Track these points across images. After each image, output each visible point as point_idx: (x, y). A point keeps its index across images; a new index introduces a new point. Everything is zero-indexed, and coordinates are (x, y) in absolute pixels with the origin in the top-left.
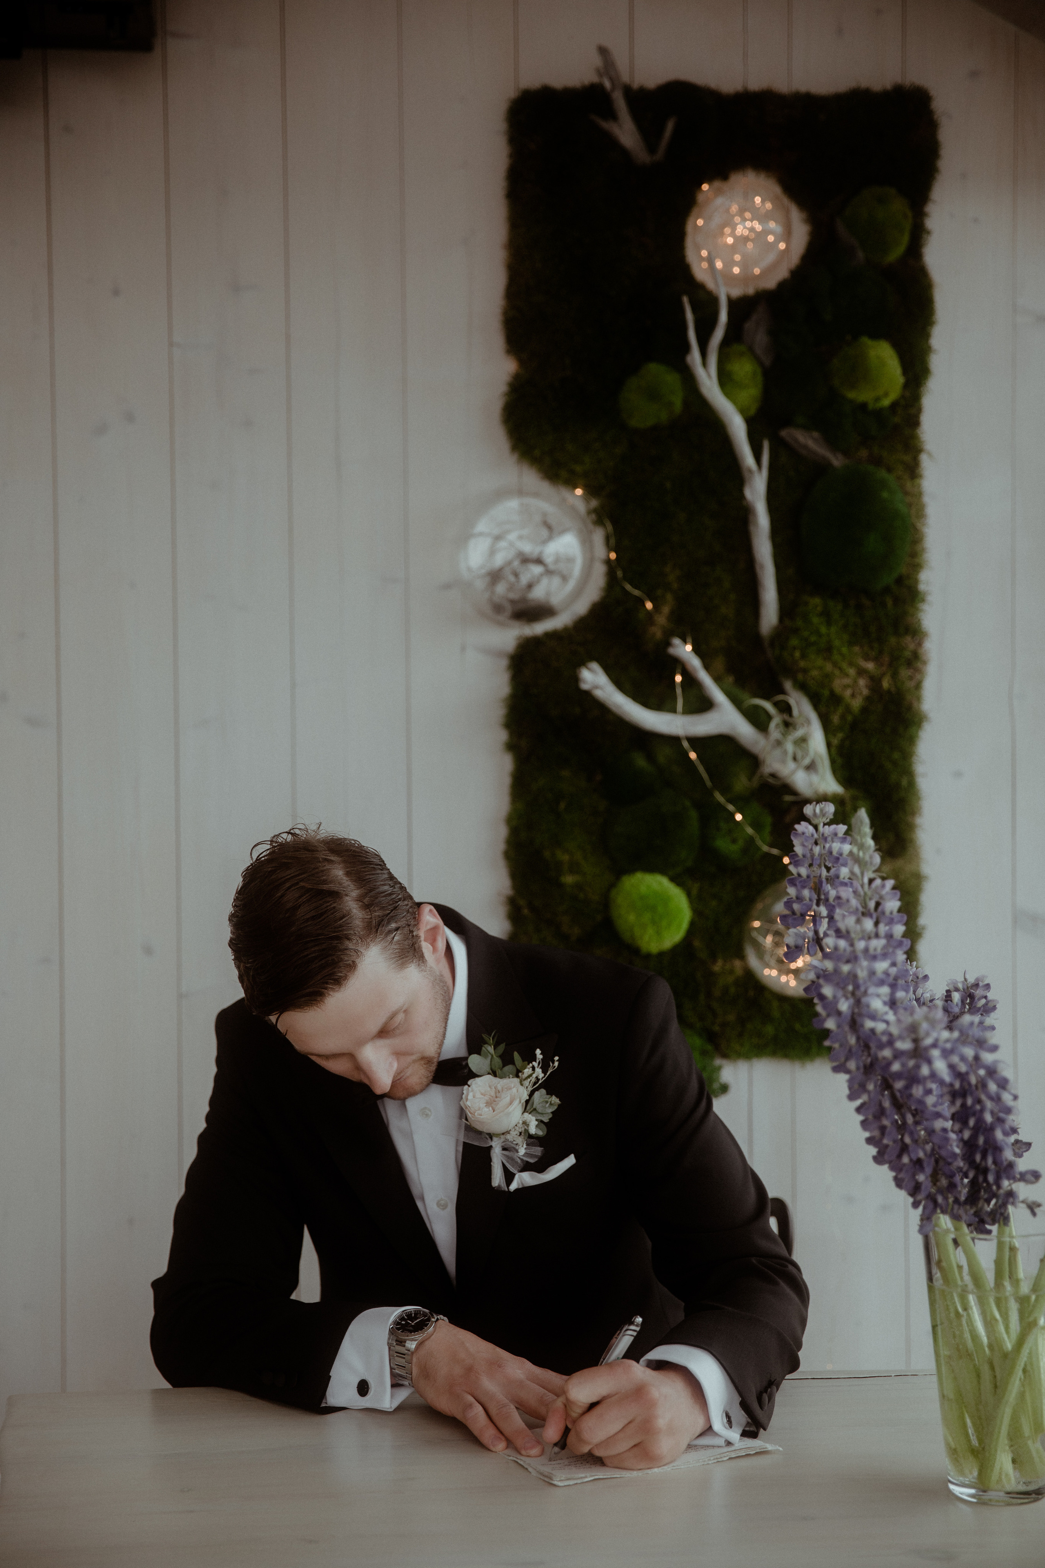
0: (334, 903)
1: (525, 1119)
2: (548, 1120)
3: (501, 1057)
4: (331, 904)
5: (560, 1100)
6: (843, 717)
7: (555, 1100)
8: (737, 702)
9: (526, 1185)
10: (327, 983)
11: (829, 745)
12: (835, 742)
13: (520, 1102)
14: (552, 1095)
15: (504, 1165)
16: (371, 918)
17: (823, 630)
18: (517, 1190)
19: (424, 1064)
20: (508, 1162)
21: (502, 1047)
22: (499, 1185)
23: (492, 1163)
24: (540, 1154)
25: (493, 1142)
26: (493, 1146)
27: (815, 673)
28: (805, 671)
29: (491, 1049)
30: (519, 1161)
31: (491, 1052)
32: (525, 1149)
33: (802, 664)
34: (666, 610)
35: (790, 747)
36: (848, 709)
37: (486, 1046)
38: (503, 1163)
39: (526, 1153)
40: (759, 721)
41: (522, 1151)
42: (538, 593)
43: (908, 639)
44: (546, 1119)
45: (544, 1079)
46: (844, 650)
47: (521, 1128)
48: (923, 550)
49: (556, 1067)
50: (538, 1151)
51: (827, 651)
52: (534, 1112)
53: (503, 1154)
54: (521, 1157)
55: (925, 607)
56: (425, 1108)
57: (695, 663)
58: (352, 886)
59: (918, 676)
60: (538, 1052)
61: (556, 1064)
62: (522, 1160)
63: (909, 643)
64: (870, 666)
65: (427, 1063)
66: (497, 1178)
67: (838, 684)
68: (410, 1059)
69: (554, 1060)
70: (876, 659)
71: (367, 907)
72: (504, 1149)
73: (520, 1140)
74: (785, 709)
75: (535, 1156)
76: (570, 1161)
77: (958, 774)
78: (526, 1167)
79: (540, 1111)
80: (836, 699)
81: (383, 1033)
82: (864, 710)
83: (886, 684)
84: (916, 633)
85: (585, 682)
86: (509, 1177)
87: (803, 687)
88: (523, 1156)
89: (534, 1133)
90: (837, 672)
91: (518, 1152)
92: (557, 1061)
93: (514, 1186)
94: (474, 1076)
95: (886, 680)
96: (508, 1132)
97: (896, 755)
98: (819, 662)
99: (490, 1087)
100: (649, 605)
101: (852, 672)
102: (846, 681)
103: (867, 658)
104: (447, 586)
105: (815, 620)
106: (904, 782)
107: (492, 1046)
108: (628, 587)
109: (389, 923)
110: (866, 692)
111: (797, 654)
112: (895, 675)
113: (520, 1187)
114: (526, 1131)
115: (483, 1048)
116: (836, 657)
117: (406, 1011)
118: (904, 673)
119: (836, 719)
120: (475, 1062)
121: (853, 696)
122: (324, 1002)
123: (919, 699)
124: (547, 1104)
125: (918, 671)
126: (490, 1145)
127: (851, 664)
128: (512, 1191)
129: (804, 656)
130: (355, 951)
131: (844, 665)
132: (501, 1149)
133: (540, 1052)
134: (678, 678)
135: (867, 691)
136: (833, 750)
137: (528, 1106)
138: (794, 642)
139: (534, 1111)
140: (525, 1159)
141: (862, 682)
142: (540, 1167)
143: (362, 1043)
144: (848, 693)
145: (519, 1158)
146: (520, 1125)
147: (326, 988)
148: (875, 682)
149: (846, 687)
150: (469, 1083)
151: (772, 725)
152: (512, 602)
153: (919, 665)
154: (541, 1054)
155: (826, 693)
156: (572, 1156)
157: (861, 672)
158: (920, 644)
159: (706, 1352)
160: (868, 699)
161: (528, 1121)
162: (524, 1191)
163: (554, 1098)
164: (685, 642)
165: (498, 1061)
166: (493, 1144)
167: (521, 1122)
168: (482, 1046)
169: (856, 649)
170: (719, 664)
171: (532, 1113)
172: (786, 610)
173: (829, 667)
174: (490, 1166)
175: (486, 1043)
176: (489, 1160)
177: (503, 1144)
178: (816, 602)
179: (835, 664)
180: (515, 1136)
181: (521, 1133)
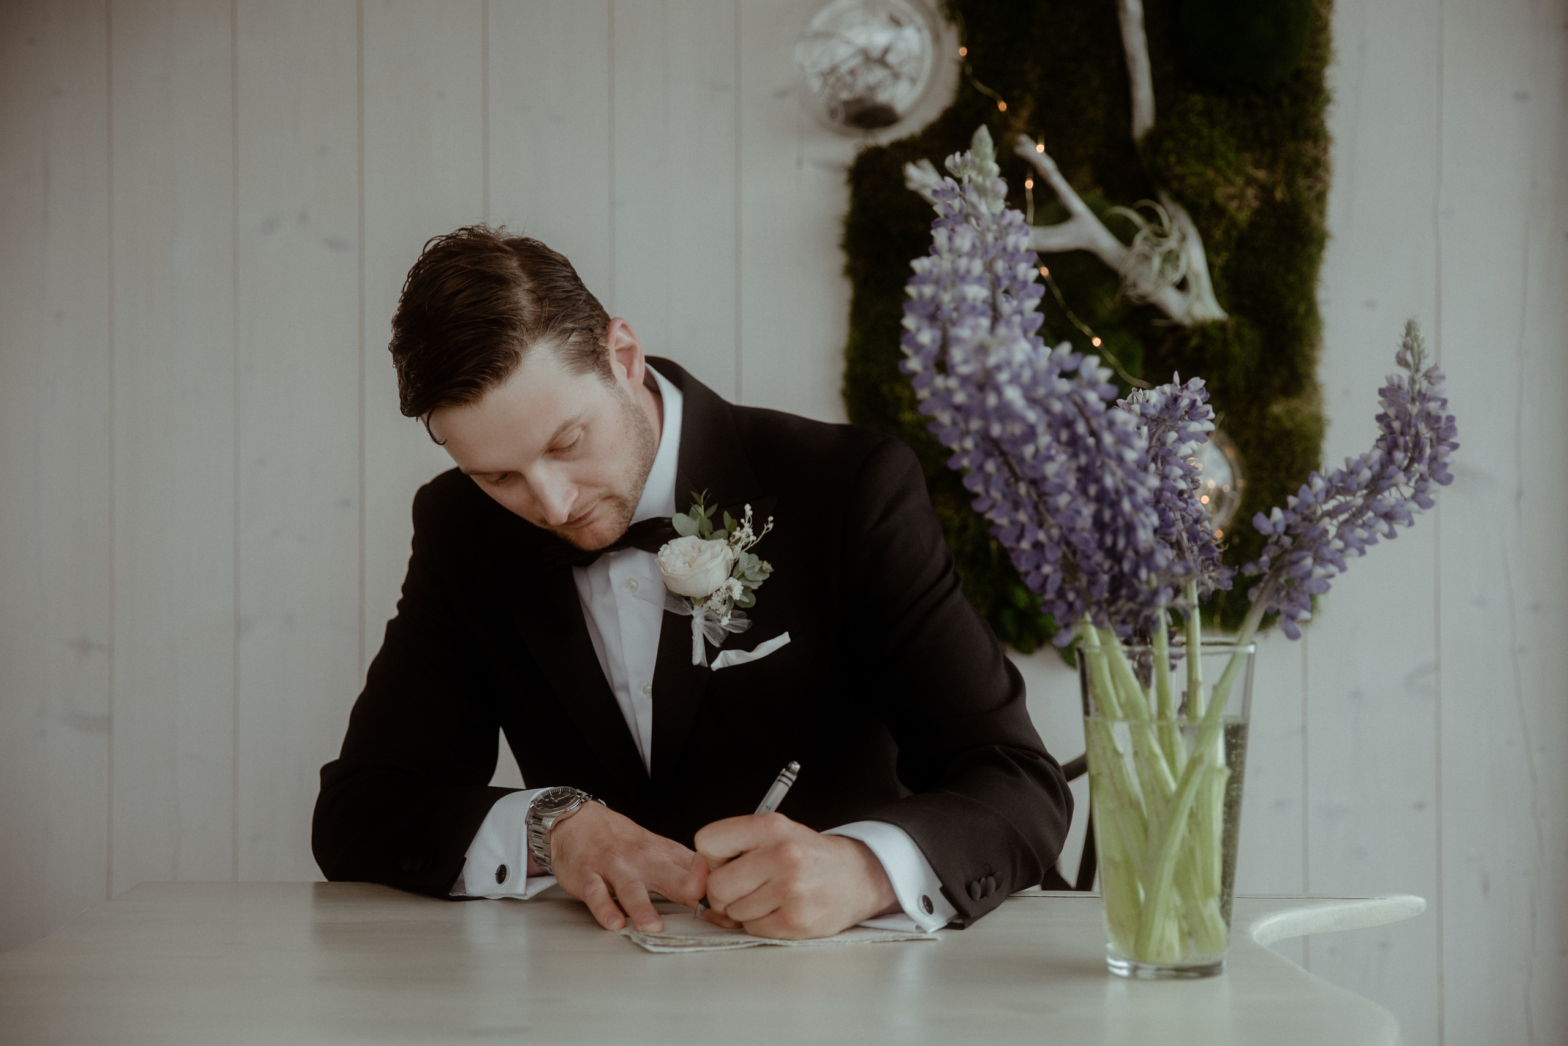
0: (502, 290)
1: (730, 584)
2: (757, 588)
3: (711, 518)
4: (498, 292)
5: (772, 566)
6: (1226, 232)
7: (767, 566)
8: (1098, 211)
9: (732, 664)
10: (485, 373)
11: (1211, 266)
12: (1219, 261)
13: (724, 559)
14: (763, 561)
15: (704, 637)
16: (541, 312)
17: (1205, 132)
18: (719, 670)
19: (616, 506)
20: (709, 633)
21: (713, 509)
22: (700, 663)
23: (693, 637)
24: (746, 627)
25: (694, 611)
26: (694, 615)
27: (1192, 180)
28: (1181, 178)
29: (701, 510)
30: (721, 632)
31: (700, 513)
32: (730, 620)
33: (1178, 170)
34: (1025, 113)
35: (1156, 262)
36: (1233, 223)
37: (696, 506)
38: (704, 634)
39: (729, 624)
40: (1124, 233)
41: (725, 621)
42: (882, 97)
43: (1310, 144)
44: (755, 586)
45: (755, 543)
46: (1231, 156)
47: (725, 594)
48: (1329, 41)
49: (770, 529)
50: (744, 623)
51: (1208, 157)
52: (743, 579)
53: (705, 625)
54: (723, 627)
55: (1331, 108)
56: (631, 579)
57: (1048, 165)
58: (525, 279)
59: (1319, 187)
60: (748, 507)
61: (771, 526)
62: (723, 630)
63: (1309, 149)
64: (1261, 175)
65: (620, 506)
66: (698, 656)
67: (1221, 193)
68: (596, 492)
69: (768, 521)
70: (1270, 167)
71: (539, 300)
72: (707, 619)
73: (723, 609)
74: (1151, 216)
75: (741, 628)
76: (784, 639)
77: (1371, 304)
78: (732, 641)
79: (749, 578)
80: (1218, 211)
81: (555, 450)
82: (1253, 224)
83: (1279, 195)
84: (1318, 136)
85: (910, 180)
86: (711, 653)
87: (1179, 198)
88: (726, 626)
89: (738, 599)
90: (1220, 180)
91: (720, 622)
92: (771, 522)
93: (717, 665)
94: (675, 535)
95: (1279, 189)
96: (708, 598)
97: (1292, 278)
98: (1199, 168)
99: (693, 547)
100: (1003, 106)
101: (1239, 181)
102: (1231, 190)
103: (1257, 165)
104: (782, 94)
105: (1195, 120)
106: (1302, 309)
107: (703, 506)
108: (980, 86)
109: (563, 320)
110: (1255, 204)
111: (1173, 159)
112: (1290, 184)
113: (727, 666)
114: (730, 597)
115: (692, 508)
116: (1220, 162)
117: (585, 428)
118: (1302, 182)
119: (1218, 234)
120: (680, 521)
121: (1240, 208)
122: (482, 399)
123: (1322, 213)
124: (759, 571)
125: (1318, 179)
126: (688, 614)
127: (1238, 172)
128: (715, 670)
129: (1180, 161)
130: (518, 340)
131: (1230, 174)
132: (703, 619)
133: (750, 508)
134: (1029, 184)
135: (1258, 202)
136: (1216, 272)
137: (734, 569)
138: (1169, 144)
139: (742, 577)
140: (728, 629)
141: (1250, 192)
142: (746, 642)
143: (530, 458)
144: (1233, 205)
145: (721, 628)
146: (723, 590)
147: (484, 379)
148: (1266, 191)
149: (1231, 198)
150: (669, 542)
151: (1138, 240)
152: (847, 104)
153: (1320, 172)
154: (751, 510)
155: (1206, 202)
156: (787, 634)
157: (1250, 181)
158: (1325, 150)
159: (902, 830)
160: (1257, 212)
161: (732, 586)
162: (729, 671)
163: (765, 563)
164: (1037, 143)
165: (709, 524)
166: (694, 613)
167: (724, 587)
168: (691, 506)
169: (1247, 157)
170: (1085, 175)
171: (741, 580)
172: (1162, 109)
173: (1211, 174)
174: (691, 641)
175: (695, 503)
176: (690, 633)
177: (706, 614)
178: (1197, 100)
179: (1218, 171)
180: (718, 603)
181: (725, 601)
